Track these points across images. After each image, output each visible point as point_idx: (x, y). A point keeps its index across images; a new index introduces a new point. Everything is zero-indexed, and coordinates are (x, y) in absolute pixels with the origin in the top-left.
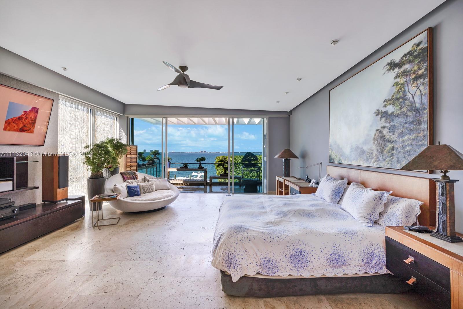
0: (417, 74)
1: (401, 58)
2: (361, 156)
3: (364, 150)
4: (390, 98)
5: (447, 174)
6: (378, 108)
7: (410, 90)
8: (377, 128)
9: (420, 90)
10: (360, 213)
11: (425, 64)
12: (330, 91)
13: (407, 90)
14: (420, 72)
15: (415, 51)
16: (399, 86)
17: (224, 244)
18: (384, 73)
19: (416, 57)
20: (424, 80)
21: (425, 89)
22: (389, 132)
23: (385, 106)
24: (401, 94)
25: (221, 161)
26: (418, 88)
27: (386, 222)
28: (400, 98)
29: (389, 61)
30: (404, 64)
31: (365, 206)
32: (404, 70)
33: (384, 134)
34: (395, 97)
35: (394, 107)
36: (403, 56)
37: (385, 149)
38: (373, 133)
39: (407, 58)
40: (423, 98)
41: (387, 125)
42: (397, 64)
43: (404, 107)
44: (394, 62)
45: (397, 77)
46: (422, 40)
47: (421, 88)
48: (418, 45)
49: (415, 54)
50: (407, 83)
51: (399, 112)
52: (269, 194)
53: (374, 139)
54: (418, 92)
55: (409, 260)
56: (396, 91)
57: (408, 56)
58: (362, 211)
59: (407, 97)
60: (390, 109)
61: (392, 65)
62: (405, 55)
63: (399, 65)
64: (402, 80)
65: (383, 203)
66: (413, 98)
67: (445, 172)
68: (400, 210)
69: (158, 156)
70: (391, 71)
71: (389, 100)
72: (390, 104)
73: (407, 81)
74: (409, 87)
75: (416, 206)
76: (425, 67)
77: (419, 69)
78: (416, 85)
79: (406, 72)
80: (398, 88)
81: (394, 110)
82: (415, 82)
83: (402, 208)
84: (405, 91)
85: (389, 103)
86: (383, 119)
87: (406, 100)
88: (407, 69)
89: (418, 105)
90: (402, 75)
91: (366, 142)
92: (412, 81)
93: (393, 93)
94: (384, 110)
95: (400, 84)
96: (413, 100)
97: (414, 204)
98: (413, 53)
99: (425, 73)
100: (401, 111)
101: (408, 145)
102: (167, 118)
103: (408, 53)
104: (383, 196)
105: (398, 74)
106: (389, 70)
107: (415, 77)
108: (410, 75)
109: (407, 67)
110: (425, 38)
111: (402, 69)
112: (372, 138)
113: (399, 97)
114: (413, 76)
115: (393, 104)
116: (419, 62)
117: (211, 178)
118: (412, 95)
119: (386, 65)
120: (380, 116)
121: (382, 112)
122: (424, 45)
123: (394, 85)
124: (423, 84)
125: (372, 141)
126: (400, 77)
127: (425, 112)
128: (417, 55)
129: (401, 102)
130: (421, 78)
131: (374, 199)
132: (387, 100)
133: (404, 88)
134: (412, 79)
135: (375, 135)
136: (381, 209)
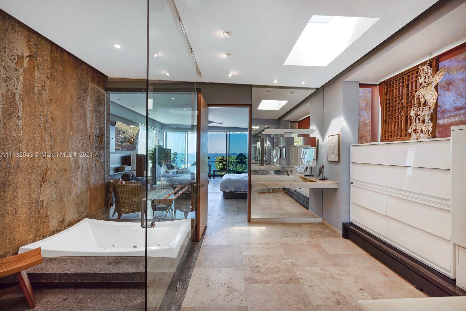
25: (221, 159)
69: (176, 156)
117: (214, 171)
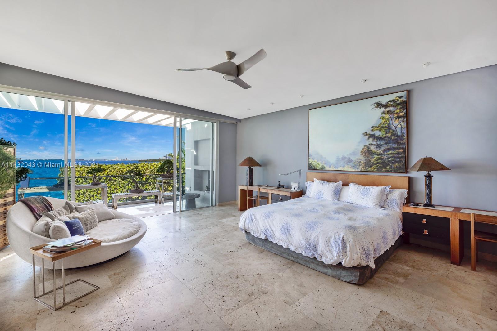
0: (399, 115)
1: (387, 102)
2: (348, 164)
3: (351, 159)
4: (377, 126)
5: (430, 173)
6: (366, 131)
7: (393, 124)
8: (365, 145)
9: (401, 125)
10: (374, 203)
11: (404, 110)
12: (309, 110)
13: (391, 123)
14: (401, 114)
15: (398, 101)
16: (385, 119)
17: (357, 242)
18: (372, 109)
19: (398, 104)
20: (404, 119)
21: (404, 125)
22: (376, 148)
23: (373, 130)
24: (387, 125)
26: (400, 123)
27: (389, 205)
28: (386, 127)
29: (377, 102)
30: (389, 107)
31: (376, 197)
32: (389, 110)
33: (372, 149)
34: (381, 125)
35: (381, 132)
36: (389, 102)
37: (372, 159)
38: (361, 148)
39: (391, 103)
40: (403, 130)
41: (374, 143)
42: (383, 105)
43: (388, 133)
44: (381, 103)
45: (383, 113)
46: (403, 96)
47: (402, 123)
48: (400, 97)
49: (398, 102)
50: (391, 119)
51: (384, 136)
52: (219, 206)
53: (362, 152)
54: (399, 126)
55: (424, 221)
56: (383, 122)
57: (392, 102)
58: (375, 201)
59: (391, 127)
60: (377, 133)
61: (379, 105)
62: (390, 101)
63: (385, 106)
64: (387, 116)
65: (386, 193)
66: (396, 128)
67: (429, 172)
68: (397, 196)
70: (379, 108)
71: (376, 127)
72: (378, 130)
73: (391, 118)
74: (393, 122)
75: (405, 192)
76: (405, 112)
77: (400, 112)
78: (398, 121)
79: (390, 112)
80: (384, 121)
81: (380, 134)
82: (397, 119)
83: (398, 195)
84: (389, 123)
85: (376, 129)
86: (371, 139)
87: (390, 129)
88: (391, 110)
89: (399, 133)
90: (387, 113)
91: (354, 153)
92: (395, 118)
93: (380, 123)
94: (372, 133)
95: (385, 118)
96: (395, 130)
97: (404, 192)
98: (396, 101)
99: (404, 115)
100: (386, 135)
101: (392, 157)
102: (75, 102)
103: (393, 101)
104: (386, 189)
105: (384, 111)
106: (377, 107)
107: (397, 116)
108: (394, 114)
109: (392, 109)
110: (405, 95)
111: (388, 109)
112: (360, 151)
113: (384, 126)
114: (396, 116)
115: (380, 130)
116: (401, 108)
118: (395, 127)
119: (374, 103)
120: (367, 137)
121: (369, 134)
122: (404, 99)
123: (380, 118)
124: (403, 121)
125: (360, 154)
126: (386, 114)
127: (404, 138)
128: (399, 103)
129: (386, 130)
130: (402, 118)
131: (381, 192)
132: (374, 127)
133: (389, 122)
134: (395, 117)
135: (363, 149)
136: (385, 198)
